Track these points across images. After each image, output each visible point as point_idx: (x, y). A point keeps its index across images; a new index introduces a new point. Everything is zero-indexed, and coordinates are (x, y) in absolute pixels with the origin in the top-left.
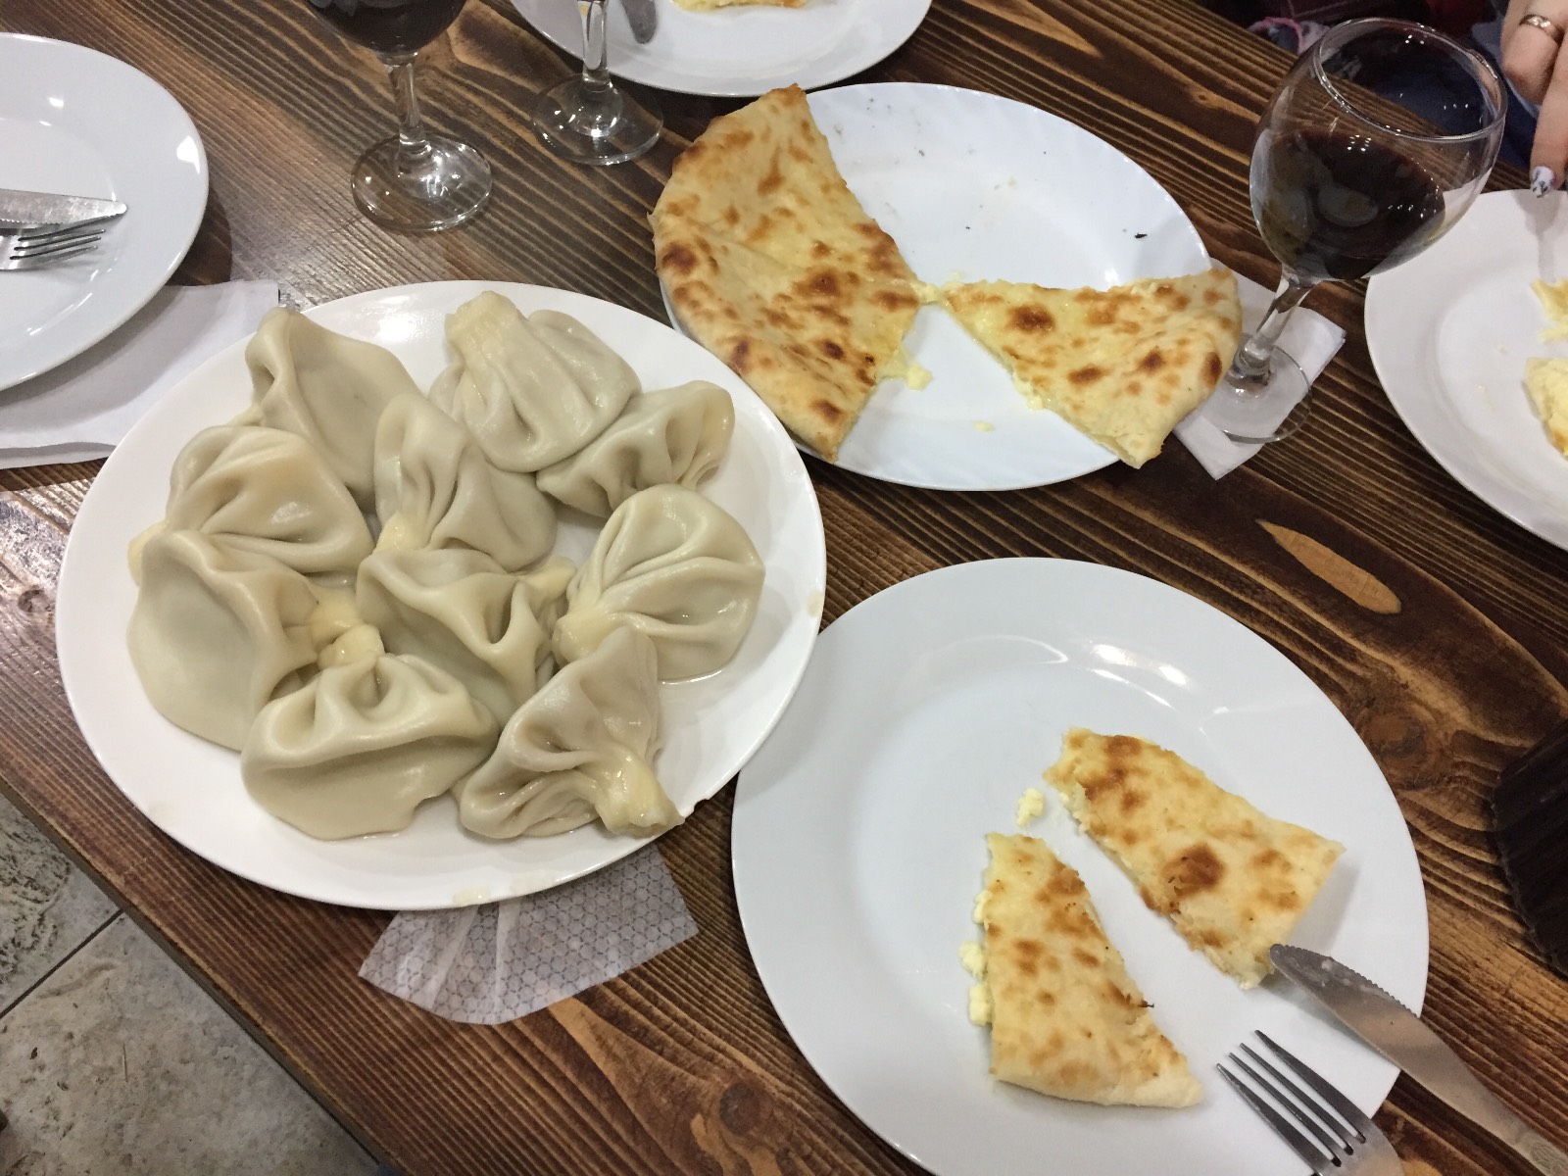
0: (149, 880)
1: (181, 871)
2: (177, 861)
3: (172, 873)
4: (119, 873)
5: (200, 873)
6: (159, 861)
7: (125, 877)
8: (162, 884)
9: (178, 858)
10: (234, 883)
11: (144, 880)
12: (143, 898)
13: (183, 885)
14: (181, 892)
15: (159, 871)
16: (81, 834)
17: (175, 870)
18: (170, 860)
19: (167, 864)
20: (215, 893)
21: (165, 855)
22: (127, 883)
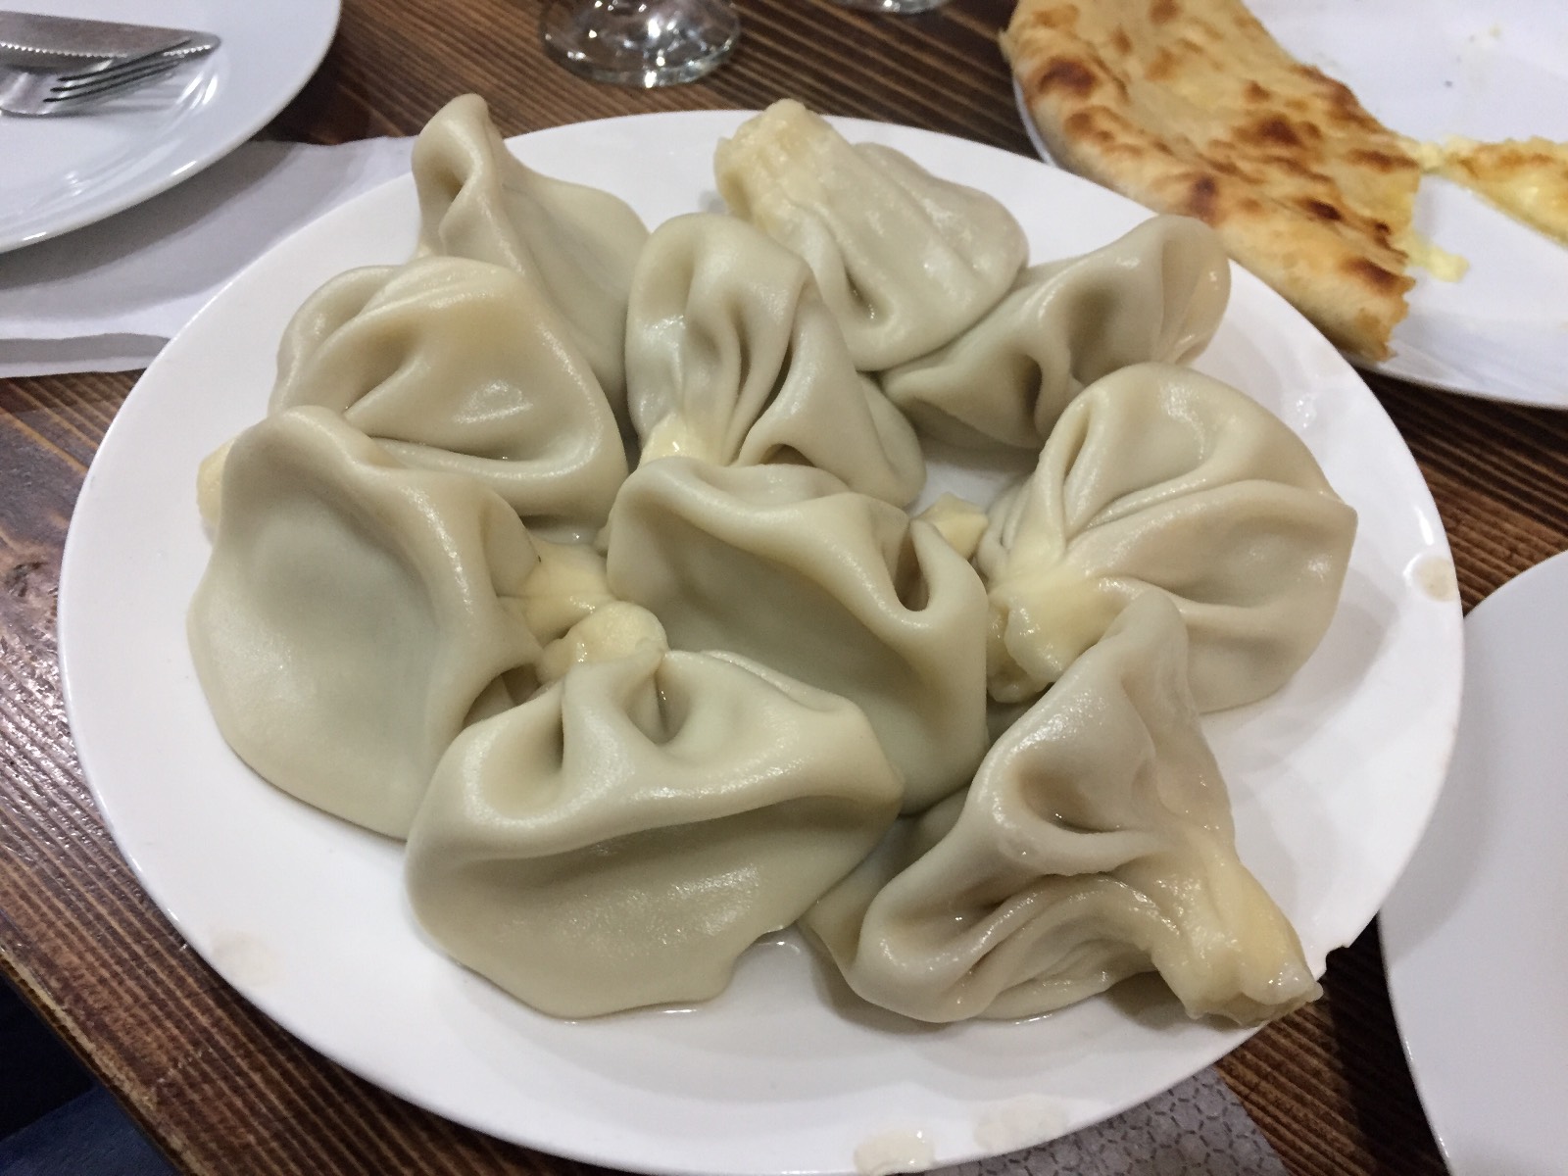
0: (205, 1099)
1: (269, 1081)
2: (262, 1058)
3: (252, 1085)
4: (147, 1082)
5: (305, 1083)
6: (227, 1058)
7: (159, 1088)
8: (230, 1106)
9: (264, 1051)
10: (372, 1106)
11: (196, 1097)
12: (192, 1138)
13: (272, 1109)
14: (266, 1126)
15: (226, 1078)
16: (78, 999)
17: (256, 1078)
18: (248, 1055)
19: (244, 1064)
20: (334, 1128)
21: (238, 1045)
22: (162, 1102)
